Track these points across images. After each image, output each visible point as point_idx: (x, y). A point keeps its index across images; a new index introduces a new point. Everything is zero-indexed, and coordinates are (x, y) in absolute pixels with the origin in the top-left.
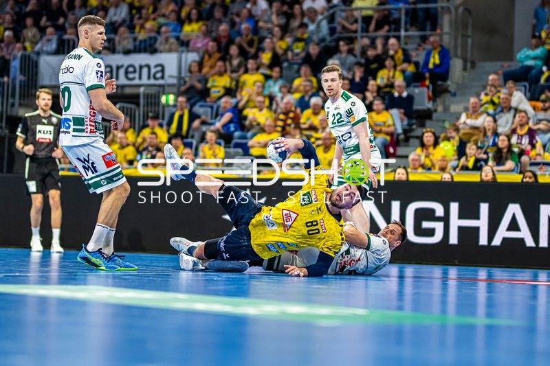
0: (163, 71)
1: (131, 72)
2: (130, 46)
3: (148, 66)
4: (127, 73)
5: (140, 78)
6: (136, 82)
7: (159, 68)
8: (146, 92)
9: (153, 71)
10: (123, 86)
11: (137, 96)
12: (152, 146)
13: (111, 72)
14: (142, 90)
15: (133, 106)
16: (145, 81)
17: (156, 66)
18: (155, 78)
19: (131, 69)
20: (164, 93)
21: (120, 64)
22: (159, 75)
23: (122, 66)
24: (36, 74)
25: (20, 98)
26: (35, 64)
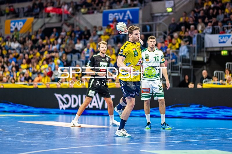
24: (204, 42)
25: (197, 53)
26: (203, 39)
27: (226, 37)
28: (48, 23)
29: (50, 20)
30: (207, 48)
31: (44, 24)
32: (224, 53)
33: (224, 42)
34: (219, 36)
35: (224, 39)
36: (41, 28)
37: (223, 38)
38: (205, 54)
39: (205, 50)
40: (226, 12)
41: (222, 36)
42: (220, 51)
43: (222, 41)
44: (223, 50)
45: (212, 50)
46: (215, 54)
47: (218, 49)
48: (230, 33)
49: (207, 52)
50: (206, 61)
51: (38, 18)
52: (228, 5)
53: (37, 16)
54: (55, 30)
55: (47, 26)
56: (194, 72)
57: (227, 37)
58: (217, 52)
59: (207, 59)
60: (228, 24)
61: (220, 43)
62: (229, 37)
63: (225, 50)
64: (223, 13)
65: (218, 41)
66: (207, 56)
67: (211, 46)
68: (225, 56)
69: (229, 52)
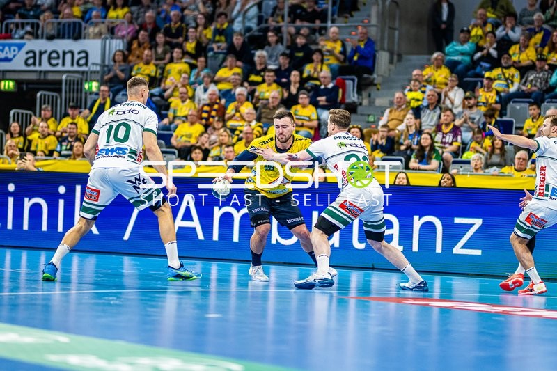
0: (87, 57)
1: (54, 58)
2: (54, 32)
3: (72, 52)
4: (50, 58)
5: (64, 64)
6: (60, 68)
7: (83, 55)
8: (69, 78)
9: (77, 57)
10: (46, 72)
11: (59, 83)
12: (72, 137)
13: (34, 57)
14: (64, 77)
15: (55, 94)
16: (68, 67)
17: (79, 53)
18: (78, 65)
19: (54, 55)
20: (86, 81)
21: (43, 50)
22: (82, 62)
23: (45, 52)
27: (12, 48)
32: (7, 85)
35: (7, 53)
37: (7, 49)
41: (4, 46)
43: (2, 56)
44: (4, 79)
48: (22, 38)
57: (17, 49)
62: (20, 47)
63: (9, 80)
68: (7, 94)
69: (19, 83)
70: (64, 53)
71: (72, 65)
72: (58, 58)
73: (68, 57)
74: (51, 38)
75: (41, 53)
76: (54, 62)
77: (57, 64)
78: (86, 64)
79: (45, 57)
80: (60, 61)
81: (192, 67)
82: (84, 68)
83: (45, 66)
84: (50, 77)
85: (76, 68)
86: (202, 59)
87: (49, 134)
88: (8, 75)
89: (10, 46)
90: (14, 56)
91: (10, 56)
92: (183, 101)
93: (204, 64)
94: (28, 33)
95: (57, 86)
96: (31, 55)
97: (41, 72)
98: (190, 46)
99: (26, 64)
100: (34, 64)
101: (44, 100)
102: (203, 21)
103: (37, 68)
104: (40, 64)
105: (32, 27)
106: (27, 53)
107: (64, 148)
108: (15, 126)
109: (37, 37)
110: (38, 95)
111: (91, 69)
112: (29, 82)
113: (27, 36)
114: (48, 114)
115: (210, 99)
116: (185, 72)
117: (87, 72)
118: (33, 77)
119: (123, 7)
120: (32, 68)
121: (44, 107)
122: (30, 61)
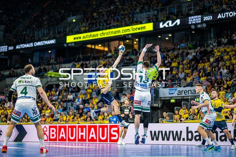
0: (195, 92)
1: (186, 92)
2: (185, 85)
3: (191, 90)
4: (184, 92)
5: (189, 94)
6: (187, 95)
7: (194, 91)
8: (191, 98)
9: (192, 92)
10: (184, 96)
11: (188, 99)
12: (193, 114)
13: (180, 92)
14: (189, 97)
15: (187, 102)
16: (190, 95)
17: (193, 90)
18: (193, 94)
19: (186, 91)
20: (196, 98)
21: (182, 90)
22: (194, 93)
23: (183, 91)
24: (158, 94)
25: (154, 101)
26: (158, 91)
27: (174, 90)
28: (50, 81)
29: (51, 79)
30: (160, 98)
31: (48, 82)
32: (173, 101)
33: (172, 94)
34: (169, 90)
35: (172, 92)
36: (45, 85)
37: (172, 90)
38: (159, 102)
39: (159, 99)
40: (173, 74)
41: (171, 90)
42: (170, 100)
43: (171, 92)
44: (172, 99)
45: (164, 99)
46: (166, 102)
47: (168, 99)
48: (176, 87)
49: (161, 100)
50: (160, 107)
51: (43, 78)
52: (175, 68)
53: (42, 77)
54: (54, 86)
55: (49, 83)
56: (152, 115)
57: (175, 90)
58: (167, 100)
59: (161, 105)
60: (175, 81)
61: (169, 94)
62: (176, 90)
63: (173, 99)
64: (171, 73)
65: (168, 93)
66: (161, 103)
67: (163, 96)
68: (173, 103)
69: (176, 100)
70: (189, 91)
71: (191, 94)
72: (187, 92)
73: (190, 92)
74: (185, 87)
75: (182, 91)
76: (186, 93)
77: (187, 94)
78: (195, 93)
79: (183, 92)
80: (188, 93)
81: (226, 92)
82: (195, 95)
83: (183, 95)
84: (185, 98)
85: (192, 95)
86: (229, 90)
87: (186, 113)
88: (173, 98)
89: (173, 89)
90: (174, 92)
91: (173, 93)
92: (225, 102)
93: (230, 91)
94: (178, 86)
95: (187, 100)
96: (179, 92)
97: (182, 96)
98: (225, 86)
99: (178, 94)
100: (180, 94)
101: (184, 104)
102: (229, 79)
103: (181, 95)
104: (182, 94)
105: (179, 84)
106: (178, 91)
107: (191, 117)
108: (176, 112)
109: (181, 87)
110: (182, 102)
111: (197, 95)
112: (179, 100)
113: (178, 87)
114: (185, 108)
115: (234, 101)
116: (224, 94)
117: (196, 96)
118: (180, 98)
119: (205, 77)
120: (180, 96)
121: (184, 106)
122: (179, 94)
